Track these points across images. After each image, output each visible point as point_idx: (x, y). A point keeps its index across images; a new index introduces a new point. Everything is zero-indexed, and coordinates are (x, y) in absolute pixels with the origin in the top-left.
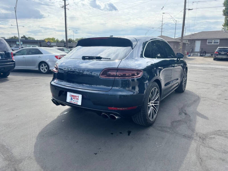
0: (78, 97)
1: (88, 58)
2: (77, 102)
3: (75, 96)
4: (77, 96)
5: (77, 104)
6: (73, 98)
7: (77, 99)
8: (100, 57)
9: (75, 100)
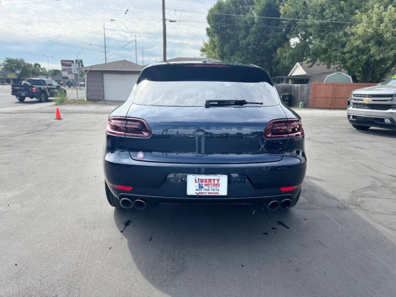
0: (218, 180)
1: (217, 103)
2: (217, 192)
3: (210, 180)
4: (214, 180)
5: (217, 195)
6: (205, 185)
7: (216, 185)
8: (244, 101)
9: (210, 189)
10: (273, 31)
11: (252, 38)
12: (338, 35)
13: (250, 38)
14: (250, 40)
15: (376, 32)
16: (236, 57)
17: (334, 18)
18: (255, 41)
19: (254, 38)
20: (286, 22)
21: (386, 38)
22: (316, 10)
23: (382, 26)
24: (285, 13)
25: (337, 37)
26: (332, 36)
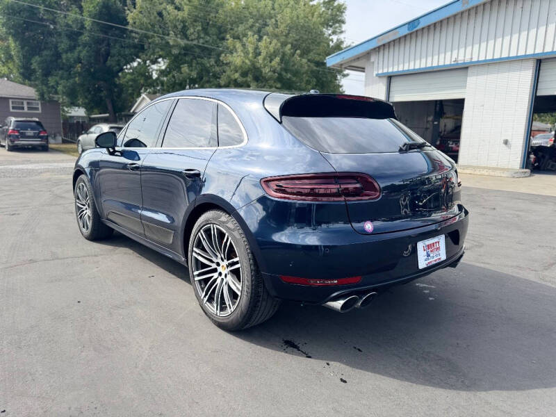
0: (439, 242)
3: (433, 244)
4: (436, 243)
5: (440, 261)
7: (438, 248)
10: (117, 46)
11: (84, 52)
12: (209, 63)
13: (80, 52)
14: (82, 55)
15: (253, 64)
16: (57, 78)
17: (201, 41)
18: (90, 57)
19: (87, 52)
20: (137, 36)
21: (265, 73)
22: (175, 26)
23: (260, 58)
24: (135, 23)
25: (208, 65)
26: (202, 64)
